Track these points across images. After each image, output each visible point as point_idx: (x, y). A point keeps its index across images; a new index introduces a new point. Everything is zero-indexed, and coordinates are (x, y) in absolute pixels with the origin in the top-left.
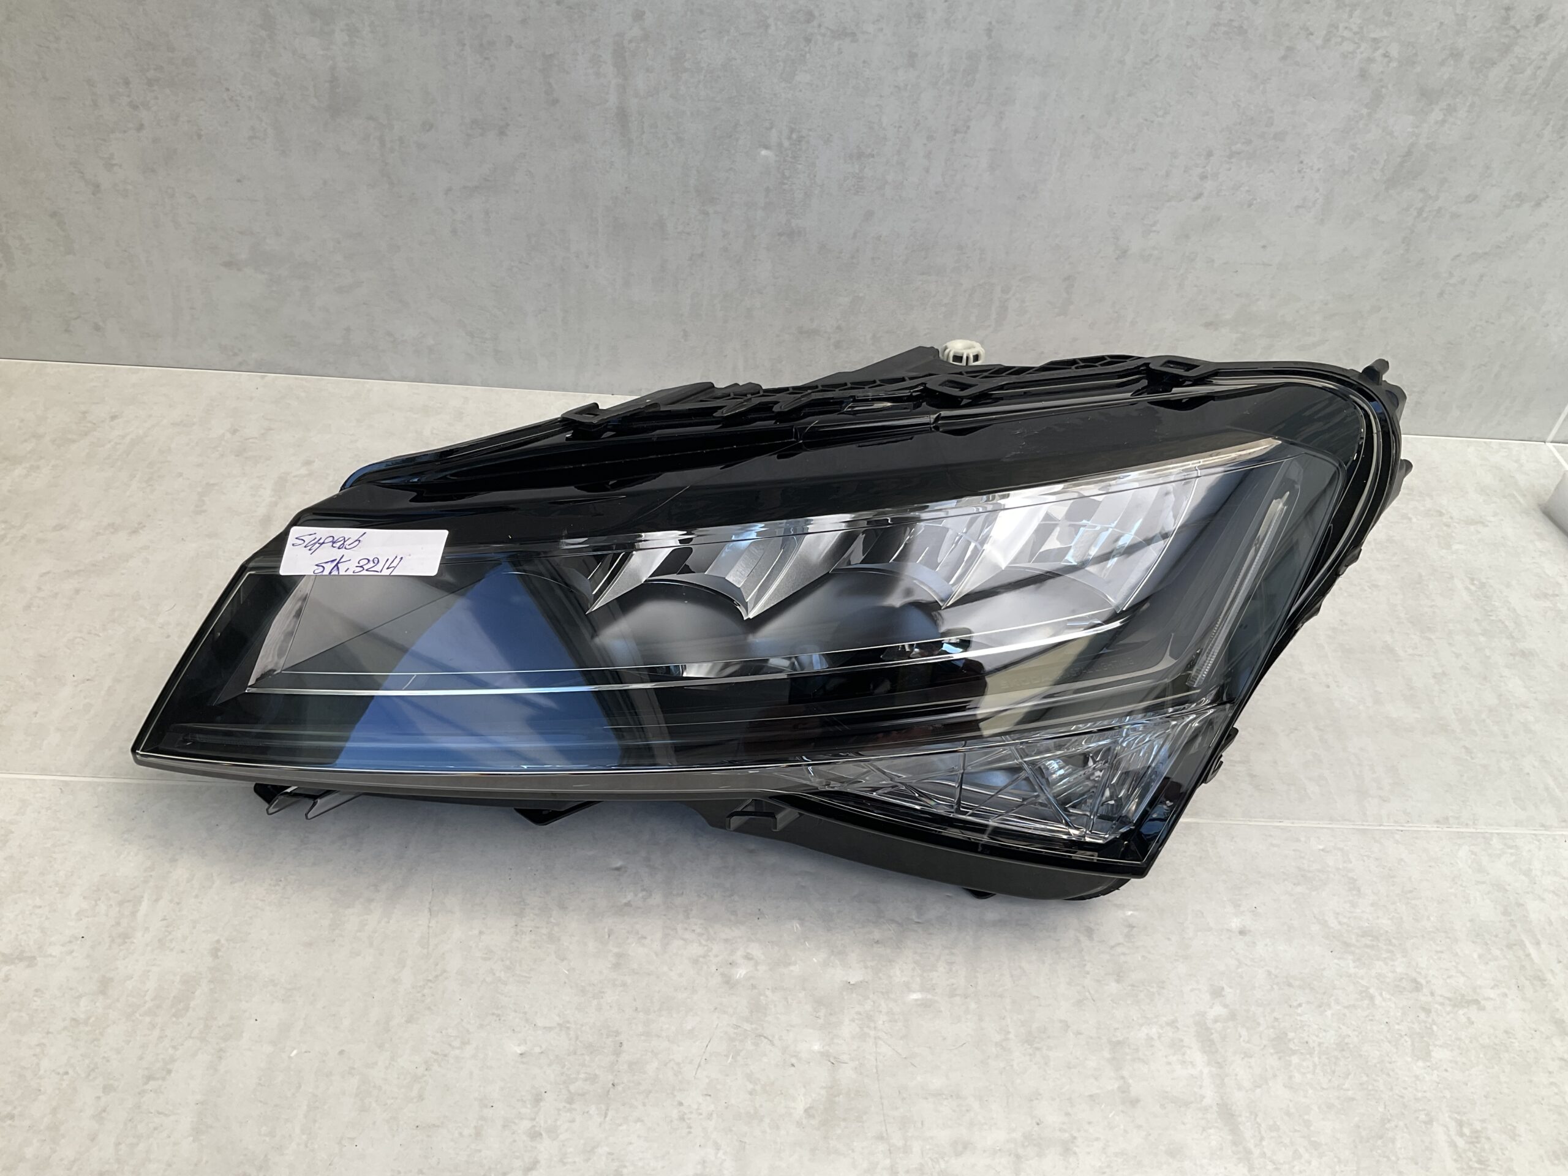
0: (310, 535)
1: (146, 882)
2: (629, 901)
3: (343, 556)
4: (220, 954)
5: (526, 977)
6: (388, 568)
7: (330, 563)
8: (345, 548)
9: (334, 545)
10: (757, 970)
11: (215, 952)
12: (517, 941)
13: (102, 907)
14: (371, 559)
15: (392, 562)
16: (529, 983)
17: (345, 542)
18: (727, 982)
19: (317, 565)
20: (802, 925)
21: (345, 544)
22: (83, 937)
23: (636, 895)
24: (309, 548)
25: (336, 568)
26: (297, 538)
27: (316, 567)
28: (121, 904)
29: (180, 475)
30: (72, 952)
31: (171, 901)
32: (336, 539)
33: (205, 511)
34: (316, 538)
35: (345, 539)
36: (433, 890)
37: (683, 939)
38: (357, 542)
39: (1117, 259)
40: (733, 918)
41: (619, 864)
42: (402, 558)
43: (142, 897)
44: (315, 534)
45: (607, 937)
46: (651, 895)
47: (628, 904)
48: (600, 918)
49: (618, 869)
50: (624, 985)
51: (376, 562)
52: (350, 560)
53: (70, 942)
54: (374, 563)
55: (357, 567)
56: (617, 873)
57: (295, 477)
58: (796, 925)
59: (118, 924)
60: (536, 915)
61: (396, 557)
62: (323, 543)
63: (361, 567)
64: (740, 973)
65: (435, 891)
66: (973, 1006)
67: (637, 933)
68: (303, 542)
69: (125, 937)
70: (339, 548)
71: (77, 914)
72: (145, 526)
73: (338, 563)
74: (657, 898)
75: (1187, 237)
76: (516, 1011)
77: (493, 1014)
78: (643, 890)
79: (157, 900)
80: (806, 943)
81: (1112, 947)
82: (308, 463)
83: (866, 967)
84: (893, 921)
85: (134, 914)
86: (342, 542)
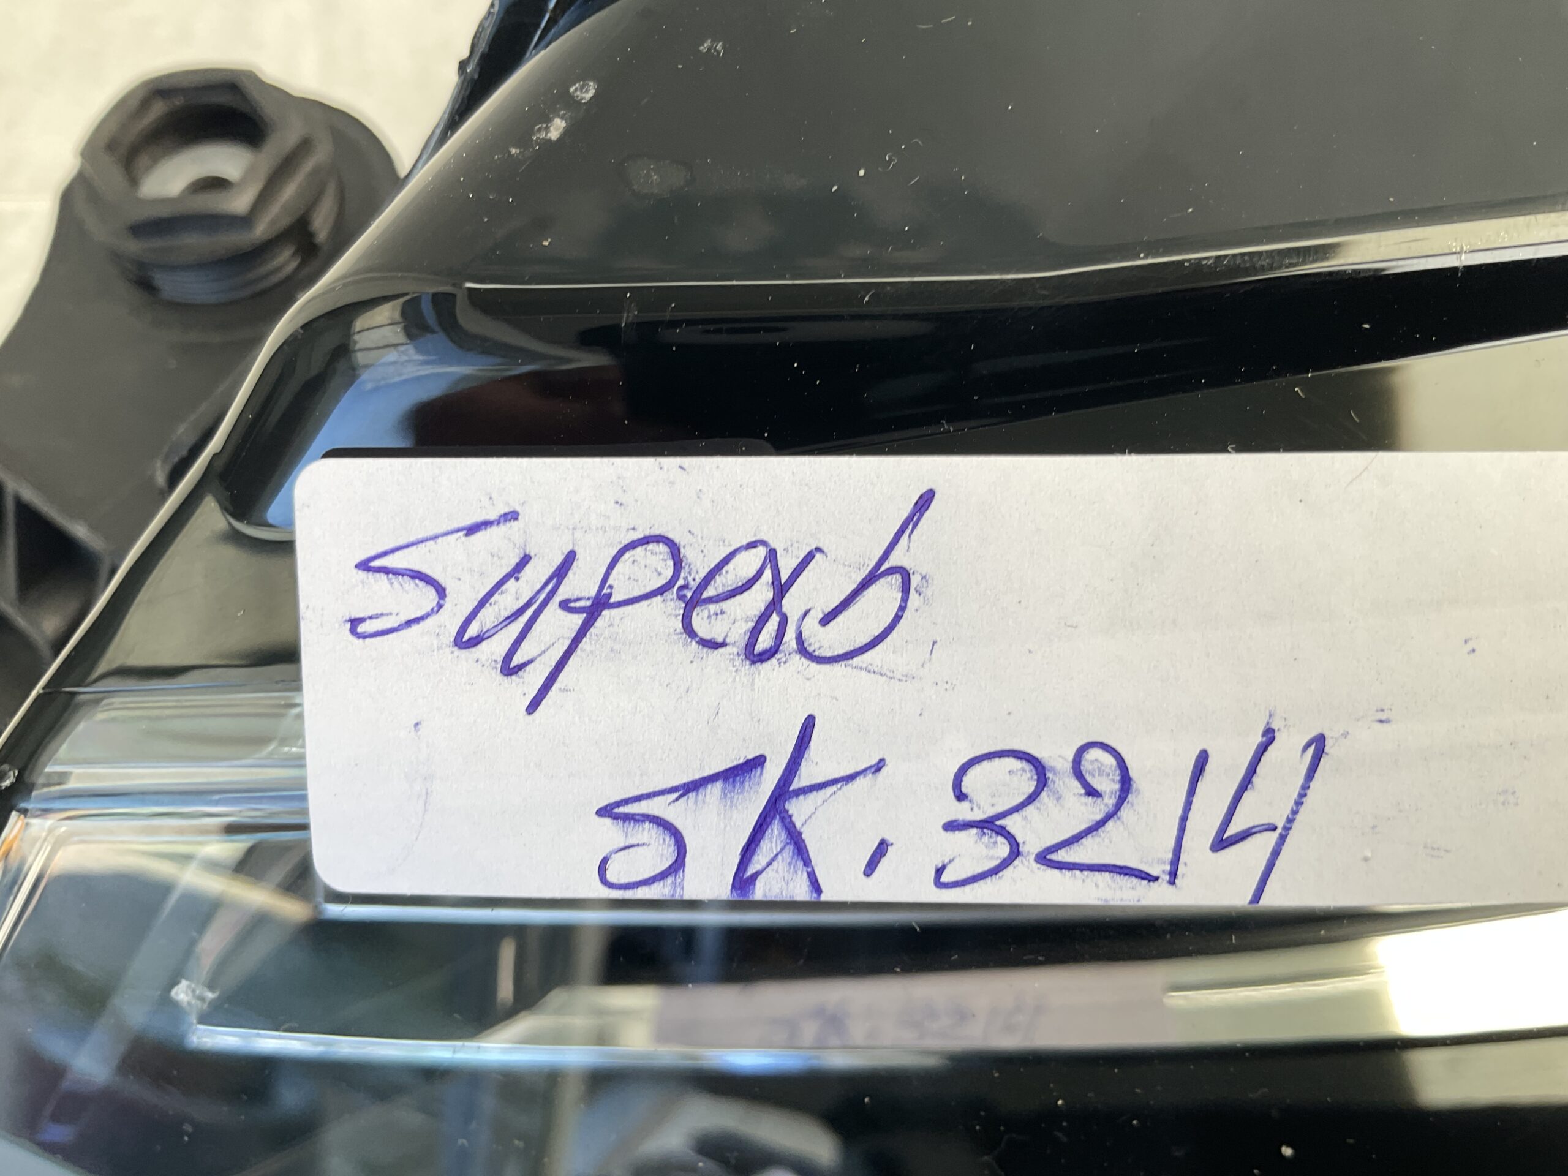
0: (472, 530)
3: (808, 726)
6: (1221, 843)
7: (715, 790)
8: (802, 649)
9: (701, 621)
14: (1058, 756)
15: (1246, 784)
17: (781, 589)
19: (606, 812)
21: (792, 604)
24: (497, 646)
25: (774, 839)
26: (364, 566)
27: (610, 833)
32: (698, 565)
34: (525, 560)
35: (772, 555)
38: (886, 592)
42: (1319, 744)
44: (512, 516)
51: (1108, 785)
52: (878, 767)
54: (1092, 792)
55: (951, 826)
61: (1269, 736)
62: (600, 603)
63: (990, 825)
68: (429, 597)
70: (755, 656)
73: (782, 793)
86: (762, 593)
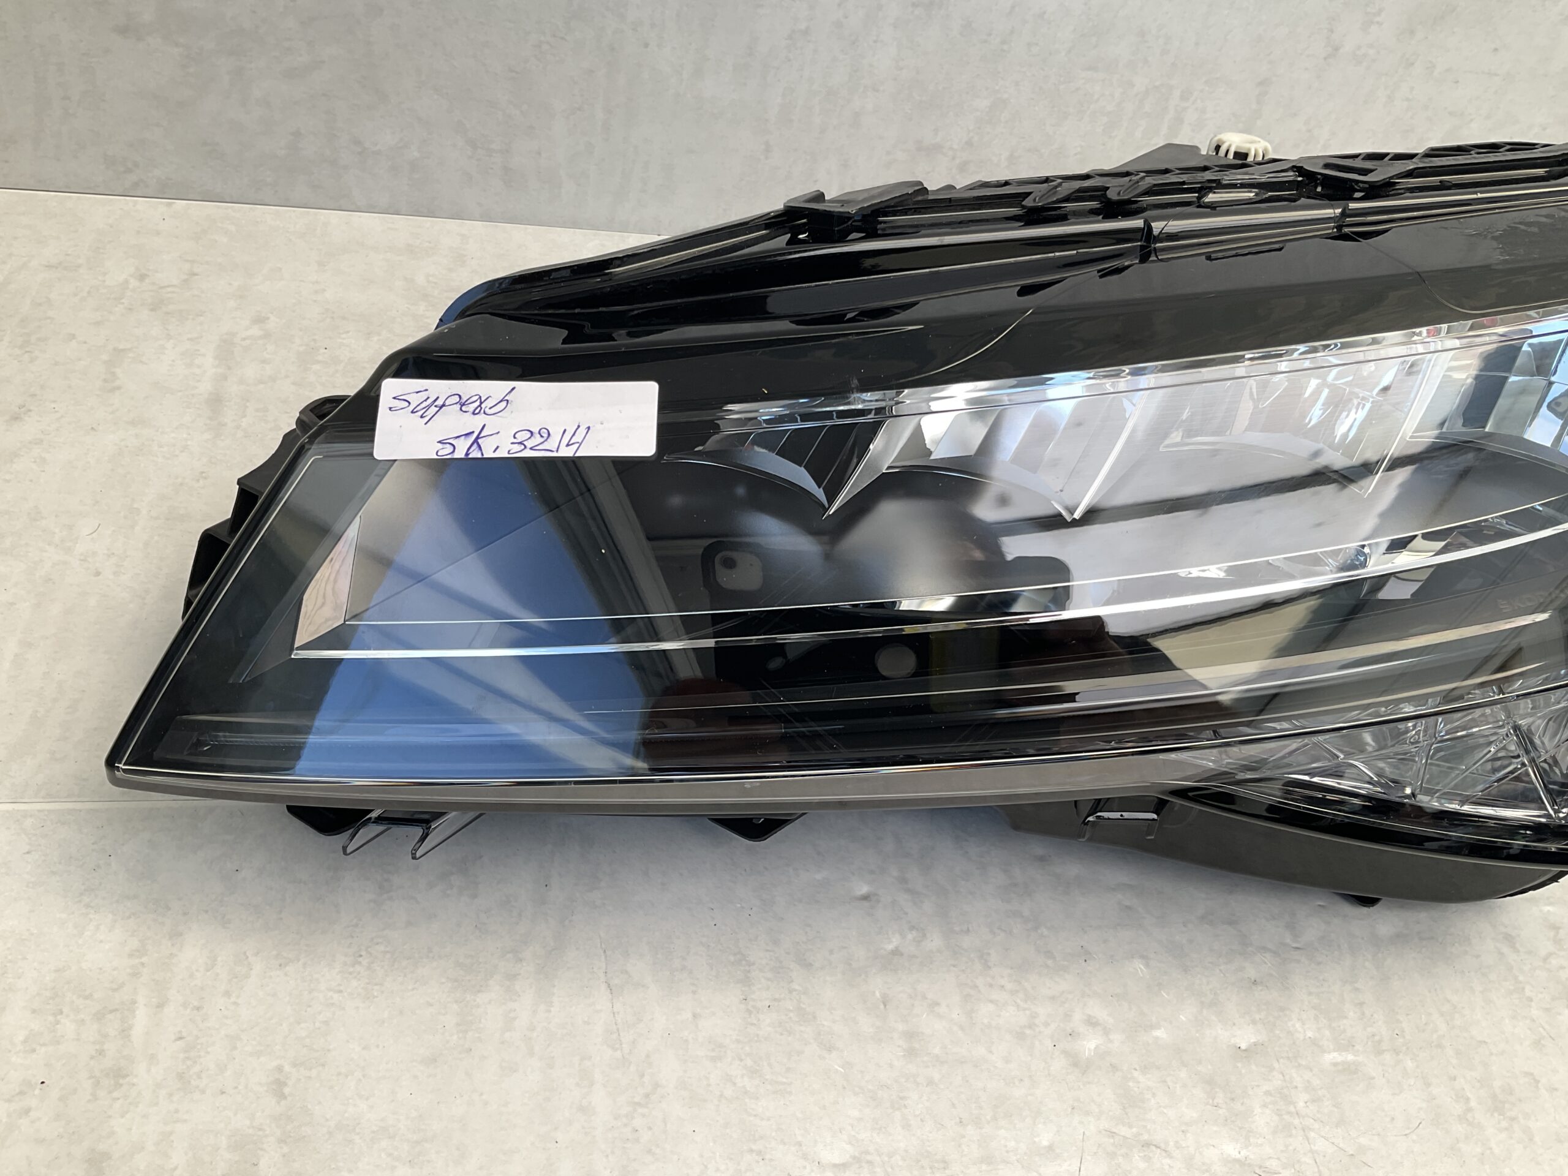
0: (417, 392)
1: (135, 975)
2: (897, 948)
3: (484, 426)
4: (287, 1090)
5: (784, 1083)
6: (568, 445)
7: (463, 437)
8: (485, 413)
9: (464, 408)
10: (1111, 1041)
11: (278, 1088)
12: (752, 1024)
13: (67, 1026)
14: (536, 430)
15: (574, 434)
16: (790, 1093)
17: (481, 403)
18: (1075, 1065)
19: (440, 442)
20: (1147, 965)
21: (483, 406)
22: (43, 1083)
23: (903, 936)
24: (420, 413)
25: (475, 445)
26: (394, 398)
27: (440, 446)
28: (99, 1016)
29: (73, 337)
30: (27, 1111)
31: (185, 1005)
32: (464, 399)
33: (119, 388)
34: (428, 398)
35: (480, 397)
36: (605, 951)
37: (991, 1001)
38: (504, 404)
39: (1325, 59)
40: (1050, 962)
41: (864, 889)
42: (589, 428)
43: (134, 1002)
44: (426, 390)
45: (882, 1006)
46: (924, 935)
47: (896, 952)
48: (863, 976)
49: (866, 898)
50: (930, 1082)
51: (545, 435)
52: (498, 433)
53: (21, 1093)
54: (542, 436)
55: (512, 443)
56: (866, 904)
57: (244, 339)
58: (1139, 965)
59: (101, 1053)
60: (768, 979)
61: (579, 426)
62: (444, 405)
63: (521, 443)
64: (1090, 1044)
65: (608, 953)
66: (1409, 1064)
67: (924, 998)
68: (407, 404)
69: (119, 1075)
70: (474, 413)
71: (25, 1041)
72: (30, 411)
73: (478, 437)
74: (935, 941)
75: (1412, 32)
76: (783, 1143)
77: (751, 1151)
78: (912, 928)
79: (160, 1006)
80: (1162, 992)
81: (1545, 959)
82: (259, 320)
83: (1254, 1022)
84: (1264, 949)
85: (125, 1033)
86: (478, 403)
